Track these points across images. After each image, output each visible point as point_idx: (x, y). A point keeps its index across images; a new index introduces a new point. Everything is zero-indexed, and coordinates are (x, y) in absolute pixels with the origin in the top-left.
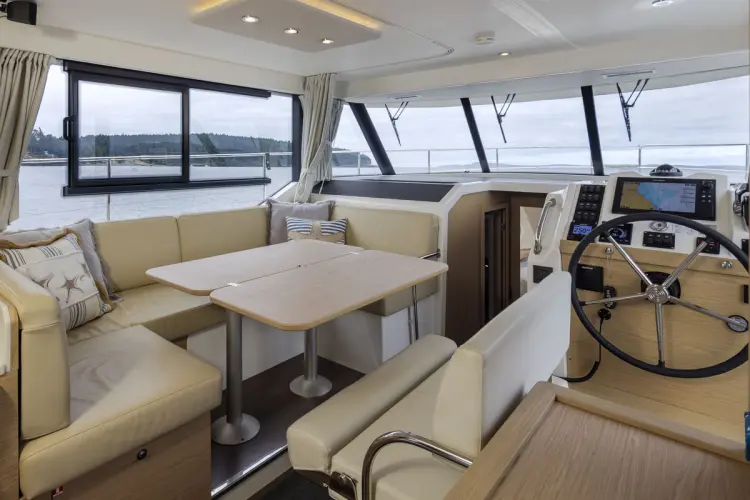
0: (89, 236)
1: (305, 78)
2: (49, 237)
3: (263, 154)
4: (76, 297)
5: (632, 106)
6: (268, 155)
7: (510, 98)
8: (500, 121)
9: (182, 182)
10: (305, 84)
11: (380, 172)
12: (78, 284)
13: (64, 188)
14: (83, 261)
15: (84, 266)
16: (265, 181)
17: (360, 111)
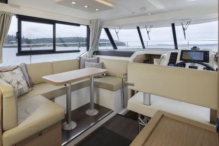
0: (25, 68)
1: (91, 20)
2: (12, 68)
4: (20, 87)
5: (186, 29)
6: (79, 43)
7: (151, 26)
9: (53, 52)
10: (90, 22)
12: (21, 83)
13: (17, 53)
14: (23, 76)
15: (23, 77)
16: (79, 51)
17: (107, 30)
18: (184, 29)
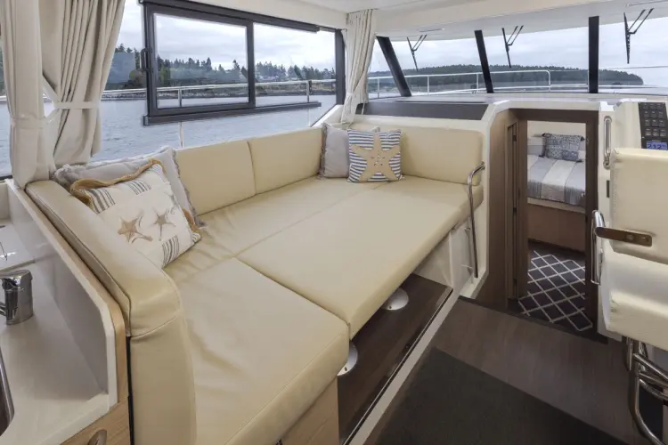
0: (176, 165)
1: (348, 15)
2: (136, 170)
3: (307, 82)
4: (169, 233)
5: (634, 33)
6: (310, 83)
7: (518, 29)
8: (507, 50)
9: (249, 109)
10: (347, 19)
11: (399, 94)
12: (170, 218)
13: (144, 118)
14: (171, 193)
15: (172, 197)
17: (386, 44)
18: (628, 33)
